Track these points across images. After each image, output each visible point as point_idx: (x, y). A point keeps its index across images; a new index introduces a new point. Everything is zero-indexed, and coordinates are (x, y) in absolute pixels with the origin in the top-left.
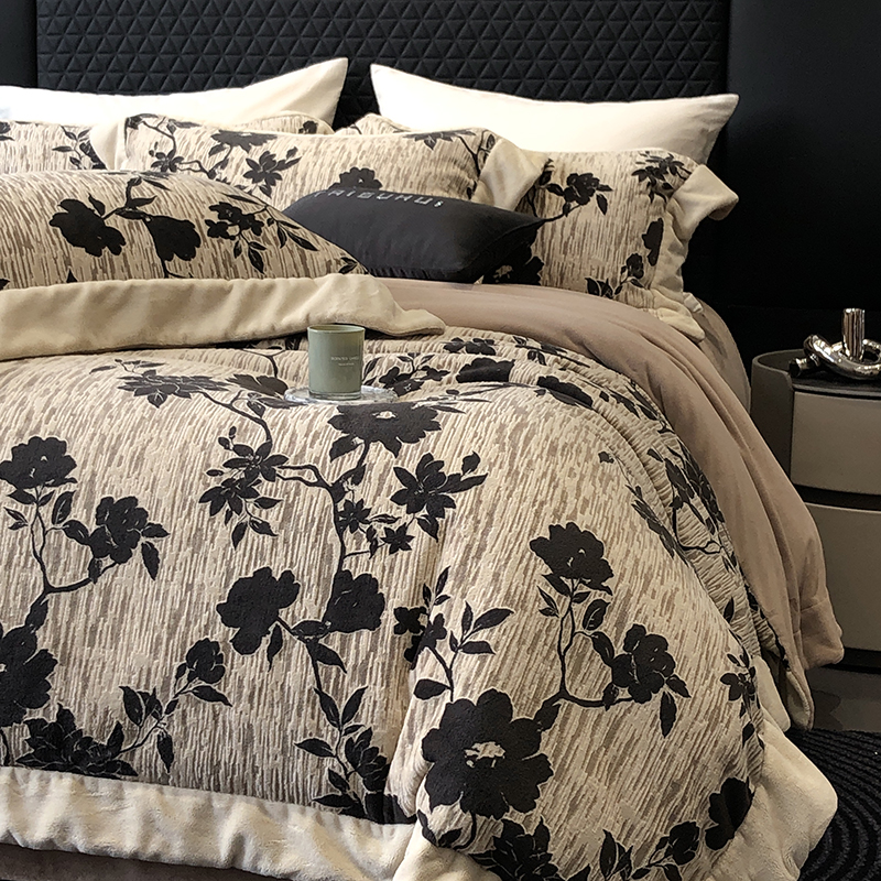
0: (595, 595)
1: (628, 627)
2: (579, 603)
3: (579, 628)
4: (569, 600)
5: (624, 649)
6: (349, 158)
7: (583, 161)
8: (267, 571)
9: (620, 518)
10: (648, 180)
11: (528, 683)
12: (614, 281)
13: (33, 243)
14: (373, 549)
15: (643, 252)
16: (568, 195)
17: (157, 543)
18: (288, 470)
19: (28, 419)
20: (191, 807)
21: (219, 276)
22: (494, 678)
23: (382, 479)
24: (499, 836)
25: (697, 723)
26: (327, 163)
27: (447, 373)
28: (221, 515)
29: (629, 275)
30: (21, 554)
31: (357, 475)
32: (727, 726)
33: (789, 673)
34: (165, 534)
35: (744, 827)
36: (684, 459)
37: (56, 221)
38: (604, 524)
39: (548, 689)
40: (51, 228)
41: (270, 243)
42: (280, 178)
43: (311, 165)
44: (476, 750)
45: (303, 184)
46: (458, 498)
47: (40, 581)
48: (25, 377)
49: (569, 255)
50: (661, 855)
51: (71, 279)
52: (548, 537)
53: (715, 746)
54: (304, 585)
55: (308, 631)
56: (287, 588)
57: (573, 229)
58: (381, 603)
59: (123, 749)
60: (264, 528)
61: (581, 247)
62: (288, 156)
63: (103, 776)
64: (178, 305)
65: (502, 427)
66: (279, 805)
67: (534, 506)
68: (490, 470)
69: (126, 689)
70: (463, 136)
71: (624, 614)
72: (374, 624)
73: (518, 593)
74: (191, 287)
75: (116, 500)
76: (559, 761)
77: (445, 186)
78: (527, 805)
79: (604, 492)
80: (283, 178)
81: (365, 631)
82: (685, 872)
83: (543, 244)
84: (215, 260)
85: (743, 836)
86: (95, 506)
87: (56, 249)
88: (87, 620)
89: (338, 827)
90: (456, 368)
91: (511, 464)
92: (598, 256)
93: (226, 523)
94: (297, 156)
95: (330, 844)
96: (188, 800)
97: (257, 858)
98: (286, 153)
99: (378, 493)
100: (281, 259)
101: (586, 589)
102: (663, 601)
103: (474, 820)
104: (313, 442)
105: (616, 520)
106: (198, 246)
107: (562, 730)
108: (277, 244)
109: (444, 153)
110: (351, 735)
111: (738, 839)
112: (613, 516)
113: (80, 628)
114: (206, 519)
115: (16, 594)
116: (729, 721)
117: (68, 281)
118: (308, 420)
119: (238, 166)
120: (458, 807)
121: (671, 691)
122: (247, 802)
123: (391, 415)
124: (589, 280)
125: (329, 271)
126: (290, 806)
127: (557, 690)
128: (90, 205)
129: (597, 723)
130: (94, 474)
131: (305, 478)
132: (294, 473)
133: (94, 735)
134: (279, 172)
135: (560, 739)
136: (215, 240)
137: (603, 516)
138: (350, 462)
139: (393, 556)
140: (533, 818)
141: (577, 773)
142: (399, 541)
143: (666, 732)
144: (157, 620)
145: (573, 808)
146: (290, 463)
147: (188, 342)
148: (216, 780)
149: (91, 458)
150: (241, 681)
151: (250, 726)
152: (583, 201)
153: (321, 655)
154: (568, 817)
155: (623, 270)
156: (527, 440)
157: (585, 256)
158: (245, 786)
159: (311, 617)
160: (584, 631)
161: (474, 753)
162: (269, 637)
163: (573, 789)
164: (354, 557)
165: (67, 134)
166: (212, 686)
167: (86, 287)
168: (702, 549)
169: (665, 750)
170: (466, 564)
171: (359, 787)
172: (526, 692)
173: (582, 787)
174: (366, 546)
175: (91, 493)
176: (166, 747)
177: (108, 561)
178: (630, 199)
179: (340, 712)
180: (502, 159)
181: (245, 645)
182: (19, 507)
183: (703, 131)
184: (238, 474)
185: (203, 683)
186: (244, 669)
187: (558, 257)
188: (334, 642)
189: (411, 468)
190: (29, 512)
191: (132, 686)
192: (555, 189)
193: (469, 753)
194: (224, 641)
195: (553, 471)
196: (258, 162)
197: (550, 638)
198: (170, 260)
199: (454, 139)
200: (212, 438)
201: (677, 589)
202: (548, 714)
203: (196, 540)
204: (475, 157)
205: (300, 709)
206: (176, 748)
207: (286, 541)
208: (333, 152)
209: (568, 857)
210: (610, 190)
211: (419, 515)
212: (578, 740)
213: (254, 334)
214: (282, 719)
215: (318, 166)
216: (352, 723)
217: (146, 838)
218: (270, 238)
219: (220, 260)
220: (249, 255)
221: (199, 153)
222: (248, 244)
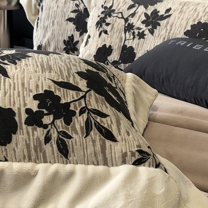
6: (198, 16)
26: (185, 18)
41: (77, 133)
42: (159, 25)
43: (177, 18)
45: (171, 30)
62: (166, 13)
80: (161, 25)
84: (28, 146)
94: (170, 13)
98: (165, 11)
100: (85, 148)
106: (15, 133)
108: (82, 133)
119: (140, 16)
134: (159, 22)
196: (150, 15)
208: (190, 12)
215: (180, 20)
218: (78, 127)
219: (32, 146)
220: (57, 143)
221: (123, 8)
222: (58, 132)
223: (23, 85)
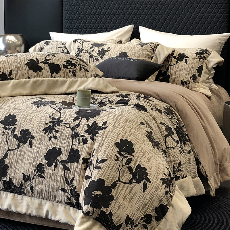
0: (129, 157)
1: (137, 165)
2: (125, 158)
3: (125, 165)
4: (122, 157)
5: (135, 170)
6: (122, 49)
7: (183, 51)
8: (55, 147)
9: (140, 138)
10: (199, 55)
11: (110, 177)
12: (188, 81)
13: (21, 69)
14: (79, 143)
15: (197, 73)
16: (177, 59)
17: (33, 140)
18: (63, 124)
19: (9, 110)
20: (37, 203)
21: (65, 78)
22: (101, 175)
23: (83, 127)
24: (100, 213)
25: (152, 189)
26: (116, 51)
27: (114, 102)
28: (47, 134)
29: (192, 79)
30: (4, 141)
31: (78, 126)
32: (160, 191)
33: (208, 182)
34: (34, 138)
35: (165, 216)
36: (177, 125)
37: (27, 64)
38: (135, 139)
39: (115, 179)
40: (25, 66)
43: (112, 51)
44: (95, 192)
46: (99, 132)
47: (7, 148)
48: (12, 101)
49: (177, 74)
50: (142, 221)
51: (29, 78)
52: (119, 142)
53: (157, 195)
54: (63, 151)
55: (63, 162)
56: (59, 152)
57: (178, 67)
58: (80, 156)
59: (23, 188)
60: (56, 137)
61: (180, 72)
63: (19, 194)
64: (54, 84)
65: (116, 115)
66: (57, 203)
67: (117, 134)
68: (109, 125)
69: (23, 174)
70: (151, 44)
71: (136, 162)
72: (78, 161)
73: (110, 155)
74: (57, 80)
75: (25, 129)
76: (116, 197)
77: (145, 57)
78: (107, 206)
79: (138, 132)
80: (106, 54)
81: (76, 163)
82: (149, 226)
83: (170, 71)
84: (64, 74)
85: (166, 219)
86: (20, 131)
87: (26, 71)
88: (16, 157)
89: (69, 209)
90: (116, 101)
91: (114, 124)
92: (184, 75)
93: (48, 136)
94: (110, 49)
95: (67, 214)
96: (37, 201)
97: (51, 216)
98: (107, 48)
99: (82, 130)
100: (80, 74)
101: (127, 155)
102: (147, 159)
103: (93, 209)
104: (70, 117)
105: (139, 139)
106: (60, 70)
107: (118, 189)
109: (145, 48)
110: (71, 188)
111: (164, 219)
112: (138, 138)
113: (15, 159)
114: (43, 135)
115: (2, 151)
116: (161, 190)
117: (28, 78)
118: (70, 112)
119: (96, 51)
120: (90, 206)
121: (146, 181)
122: (50, 202)
123: (90, 111)
124: (181, 80)
125: (92, 77)
126: (59, 204)
127: (117, 179)
128: (36, 61)
129: (127, 188)
130: (21, 123)
131: (66, 126)
132: (64, 125)
133: (17, 185)
135: (117, 191)
136: (64, 69)
137: (135, 137)
138: (77, 122)
139: (83, 145)
140: (108, 210)
141: (121, 200)
142: (85, 141)
143: (144, 191)
144: (31, 158)
145: (119, 208)
146: (64, 122)
147: (57, 93)
148: (43, 197)
149: (21, 119)
150: (48, 173)
151: (49, 184)
152: (181, 61)
153: (66, 168)
154: (118, 210)
155: (191, 78)
156: (121, 118)
157: (181, 75)
158: (49, 198)
159: (64, 159)
160: (126, 165)
161: (94, 193)
162: (55, 163)
163: (119, 203)
164: (75, 145)
165: (62, 44)
166: (42, 174)
167: (32, 80)
168: (173, 148)
169: (144, 196)
170: (99, 148)
171: (74, 201)
172: (109, 179)
173: (121, 203)
174: (78, 142)
175: (20, 128)
176: (32, 188)
177: (22, 144)
178: (194, 60)
179: (69, 182)
180: (160, 50)
181: (49, 165)
182: (4, 130)
183: (220, 43)
184: (52, 124)
185: (40, 174)
186: (49, 171)
187: (174, 75)
188: (69, 165)
189: (90, 124)
190: (6, 131)
191: (25, 173)
192: (174, 57)
193: (93, 193)
194: (45, 164)
195: (125, 126)
196: (100, 50)
197: (117, 167)
198: (53, 74)
199: (148, 45)
200: (48, 116)
201: (153, 156)
202: (114, 185)
203: (41, 140)
204: (153, 49)
205: (60, 181)
206: (34, 188)
207: (60, 141)
208: (118, 48)
209: (117, 220)
210: (189, 58)
211: (90, 136)
212: (122, 192)
213: (72, 92)
214: (56, 183)
215: (114, 52)
216: (72, 185)
217: (28, 209)
218: (78, 69)
219: (65, 74)
220: (72, 73)
221: (88, 48)
222: (73, 70)
223: (61, 59)
